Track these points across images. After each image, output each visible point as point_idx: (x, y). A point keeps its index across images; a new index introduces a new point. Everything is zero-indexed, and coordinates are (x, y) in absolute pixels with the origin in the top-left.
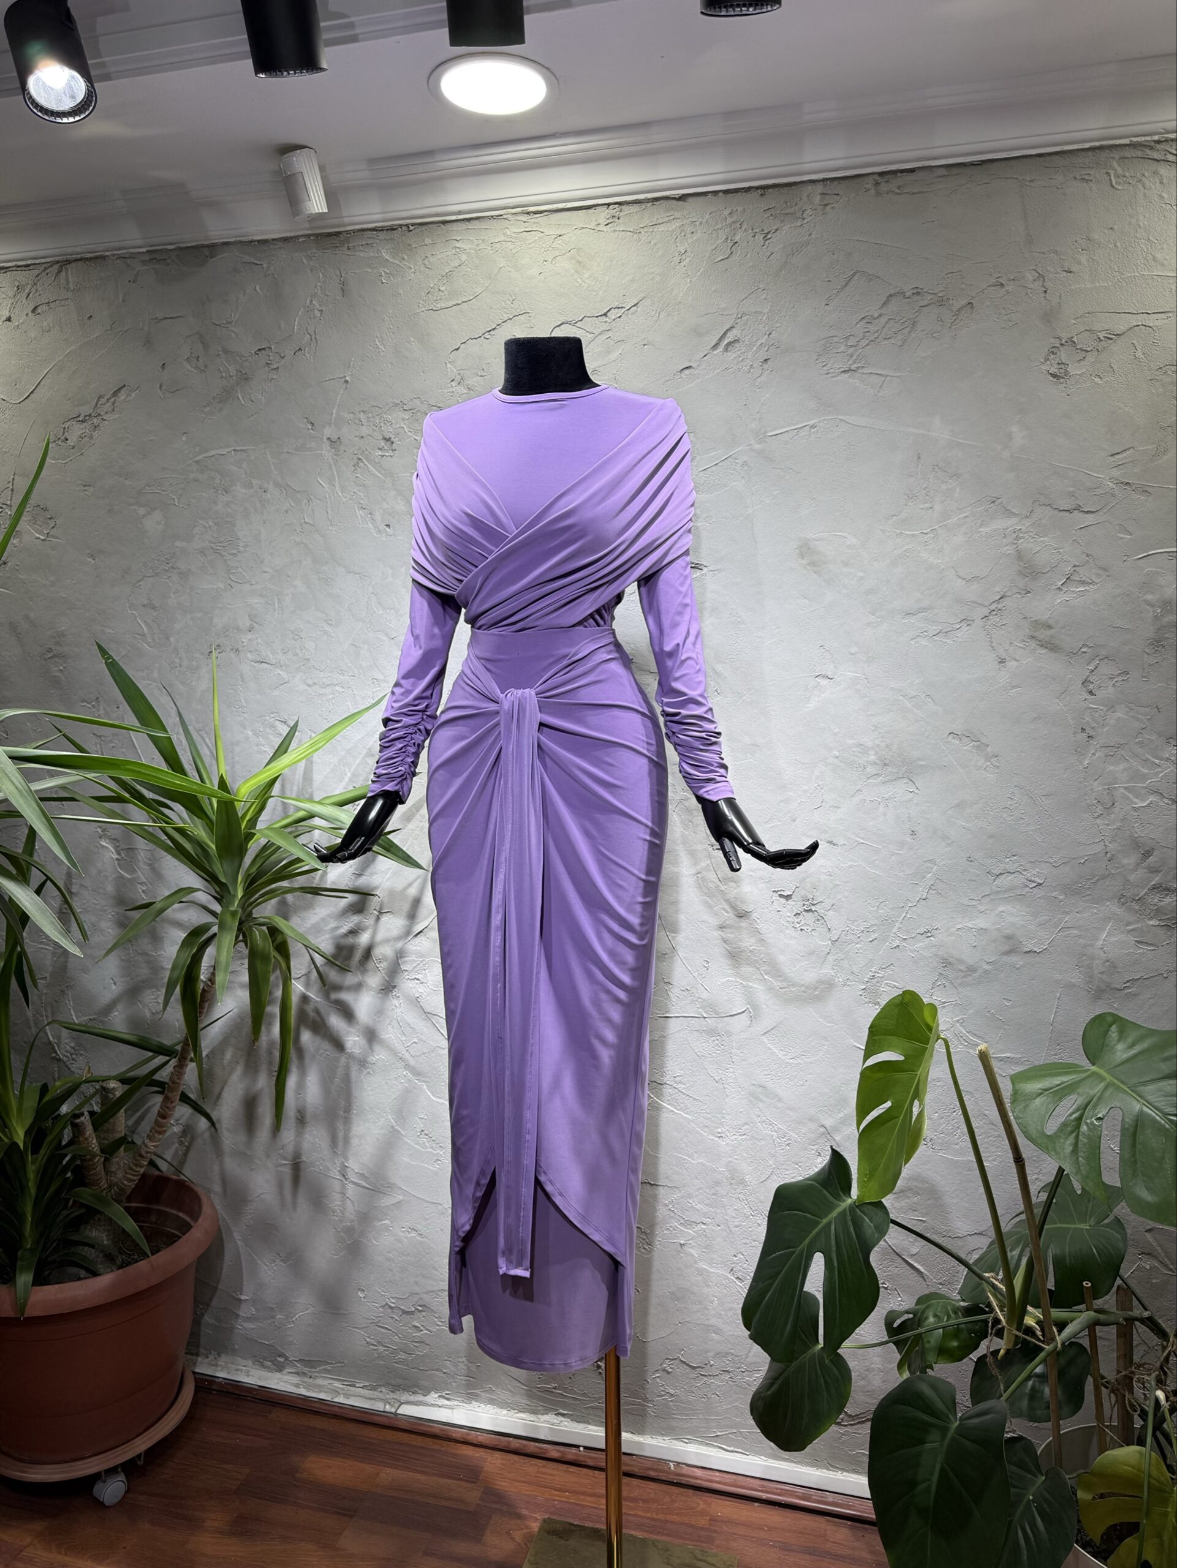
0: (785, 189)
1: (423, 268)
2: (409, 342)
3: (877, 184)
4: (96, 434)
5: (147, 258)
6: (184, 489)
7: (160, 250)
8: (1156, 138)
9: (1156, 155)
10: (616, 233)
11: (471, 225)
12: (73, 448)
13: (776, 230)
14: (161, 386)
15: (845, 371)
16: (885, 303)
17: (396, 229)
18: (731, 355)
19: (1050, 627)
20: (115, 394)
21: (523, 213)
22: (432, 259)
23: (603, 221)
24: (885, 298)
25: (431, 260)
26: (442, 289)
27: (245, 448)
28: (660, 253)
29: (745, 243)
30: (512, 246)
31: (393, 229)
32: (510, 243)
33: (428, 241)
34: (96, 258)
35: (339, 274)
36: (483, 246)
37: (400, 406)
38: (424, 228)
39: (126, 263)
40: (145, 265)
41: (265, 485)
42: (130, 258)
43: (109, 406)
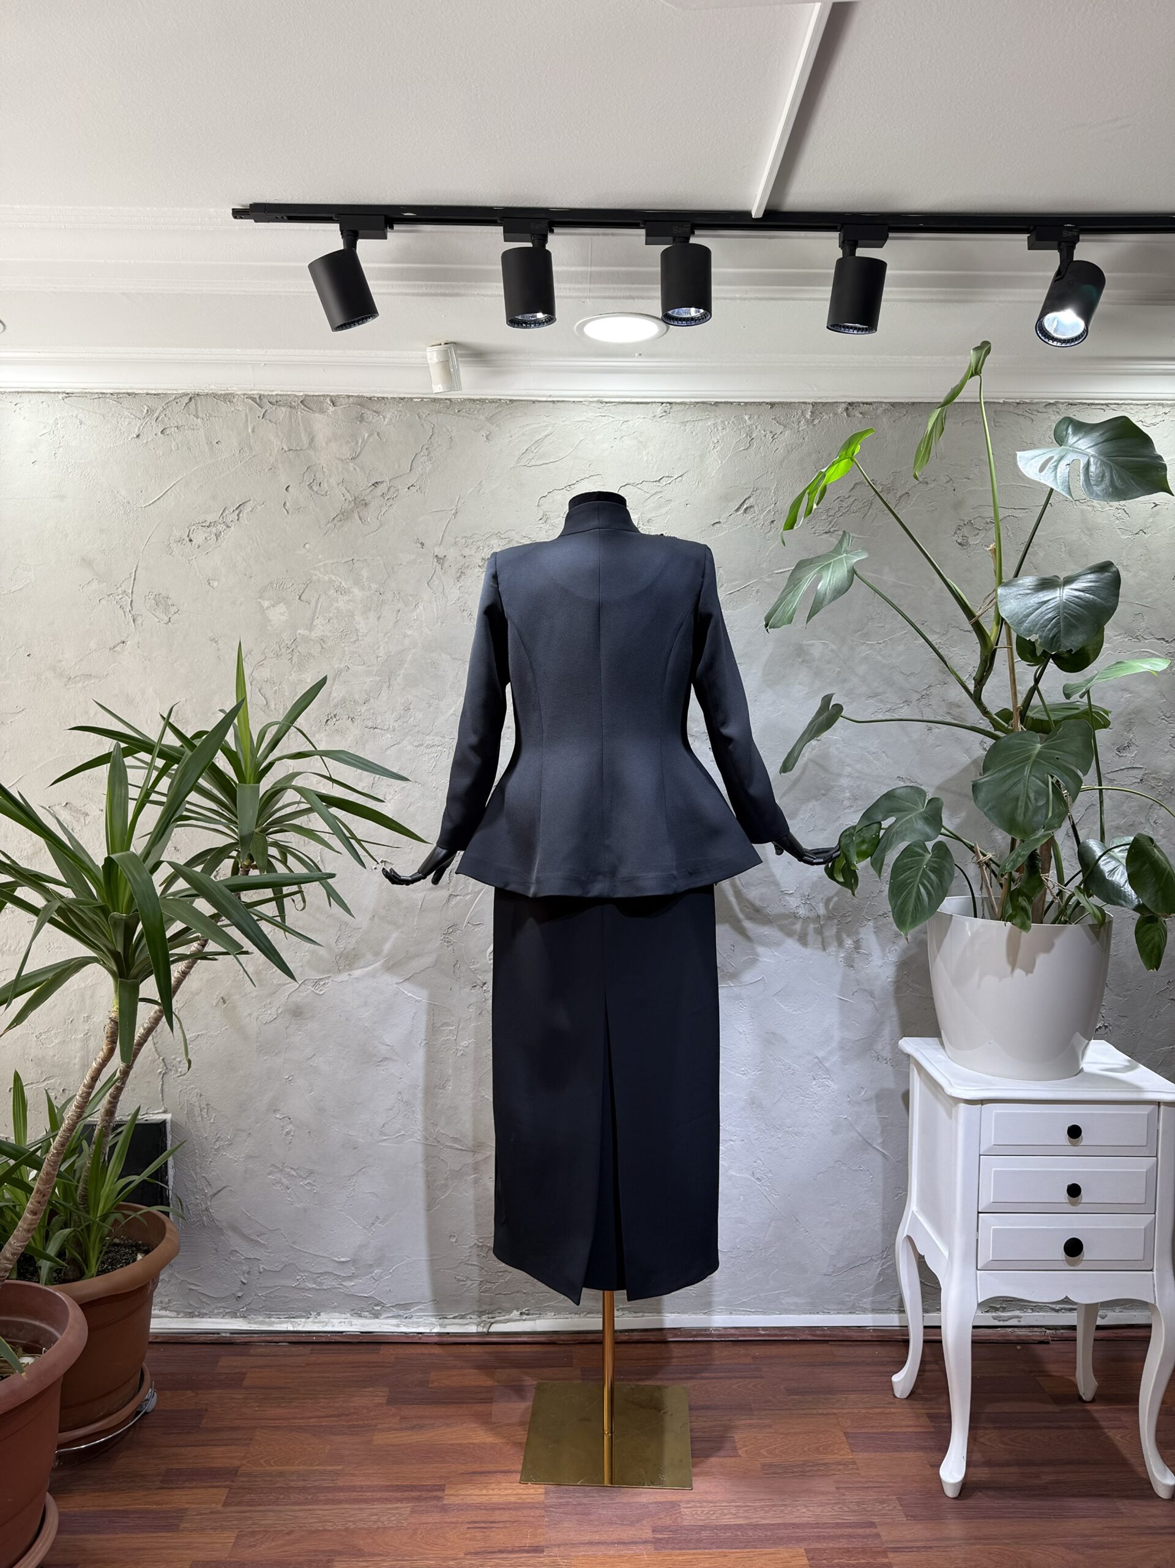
1: (519, 434)
2: (507, 488)
4: (221, 538)
5: (273, 400)
9: (1017, 411)
10: (668, 424)
12: (199, 547)
14: (284, 504)
20: (239, 507)
21: (596, 402)
23: (658, 414)
25: (526, 428)
26: (534, 451)
27: (362, 559)
28: (699, 441)
29: (759, 440)
30: (590, 426)
32: (587, 424)
33: (522, 413)
34: (226, 395)
36: (567, 422)
38: (519, 404)
39: (256, 402)
40: (273, 404)
41: (381, 589)
42: (259, 398)
43: (234, 516)
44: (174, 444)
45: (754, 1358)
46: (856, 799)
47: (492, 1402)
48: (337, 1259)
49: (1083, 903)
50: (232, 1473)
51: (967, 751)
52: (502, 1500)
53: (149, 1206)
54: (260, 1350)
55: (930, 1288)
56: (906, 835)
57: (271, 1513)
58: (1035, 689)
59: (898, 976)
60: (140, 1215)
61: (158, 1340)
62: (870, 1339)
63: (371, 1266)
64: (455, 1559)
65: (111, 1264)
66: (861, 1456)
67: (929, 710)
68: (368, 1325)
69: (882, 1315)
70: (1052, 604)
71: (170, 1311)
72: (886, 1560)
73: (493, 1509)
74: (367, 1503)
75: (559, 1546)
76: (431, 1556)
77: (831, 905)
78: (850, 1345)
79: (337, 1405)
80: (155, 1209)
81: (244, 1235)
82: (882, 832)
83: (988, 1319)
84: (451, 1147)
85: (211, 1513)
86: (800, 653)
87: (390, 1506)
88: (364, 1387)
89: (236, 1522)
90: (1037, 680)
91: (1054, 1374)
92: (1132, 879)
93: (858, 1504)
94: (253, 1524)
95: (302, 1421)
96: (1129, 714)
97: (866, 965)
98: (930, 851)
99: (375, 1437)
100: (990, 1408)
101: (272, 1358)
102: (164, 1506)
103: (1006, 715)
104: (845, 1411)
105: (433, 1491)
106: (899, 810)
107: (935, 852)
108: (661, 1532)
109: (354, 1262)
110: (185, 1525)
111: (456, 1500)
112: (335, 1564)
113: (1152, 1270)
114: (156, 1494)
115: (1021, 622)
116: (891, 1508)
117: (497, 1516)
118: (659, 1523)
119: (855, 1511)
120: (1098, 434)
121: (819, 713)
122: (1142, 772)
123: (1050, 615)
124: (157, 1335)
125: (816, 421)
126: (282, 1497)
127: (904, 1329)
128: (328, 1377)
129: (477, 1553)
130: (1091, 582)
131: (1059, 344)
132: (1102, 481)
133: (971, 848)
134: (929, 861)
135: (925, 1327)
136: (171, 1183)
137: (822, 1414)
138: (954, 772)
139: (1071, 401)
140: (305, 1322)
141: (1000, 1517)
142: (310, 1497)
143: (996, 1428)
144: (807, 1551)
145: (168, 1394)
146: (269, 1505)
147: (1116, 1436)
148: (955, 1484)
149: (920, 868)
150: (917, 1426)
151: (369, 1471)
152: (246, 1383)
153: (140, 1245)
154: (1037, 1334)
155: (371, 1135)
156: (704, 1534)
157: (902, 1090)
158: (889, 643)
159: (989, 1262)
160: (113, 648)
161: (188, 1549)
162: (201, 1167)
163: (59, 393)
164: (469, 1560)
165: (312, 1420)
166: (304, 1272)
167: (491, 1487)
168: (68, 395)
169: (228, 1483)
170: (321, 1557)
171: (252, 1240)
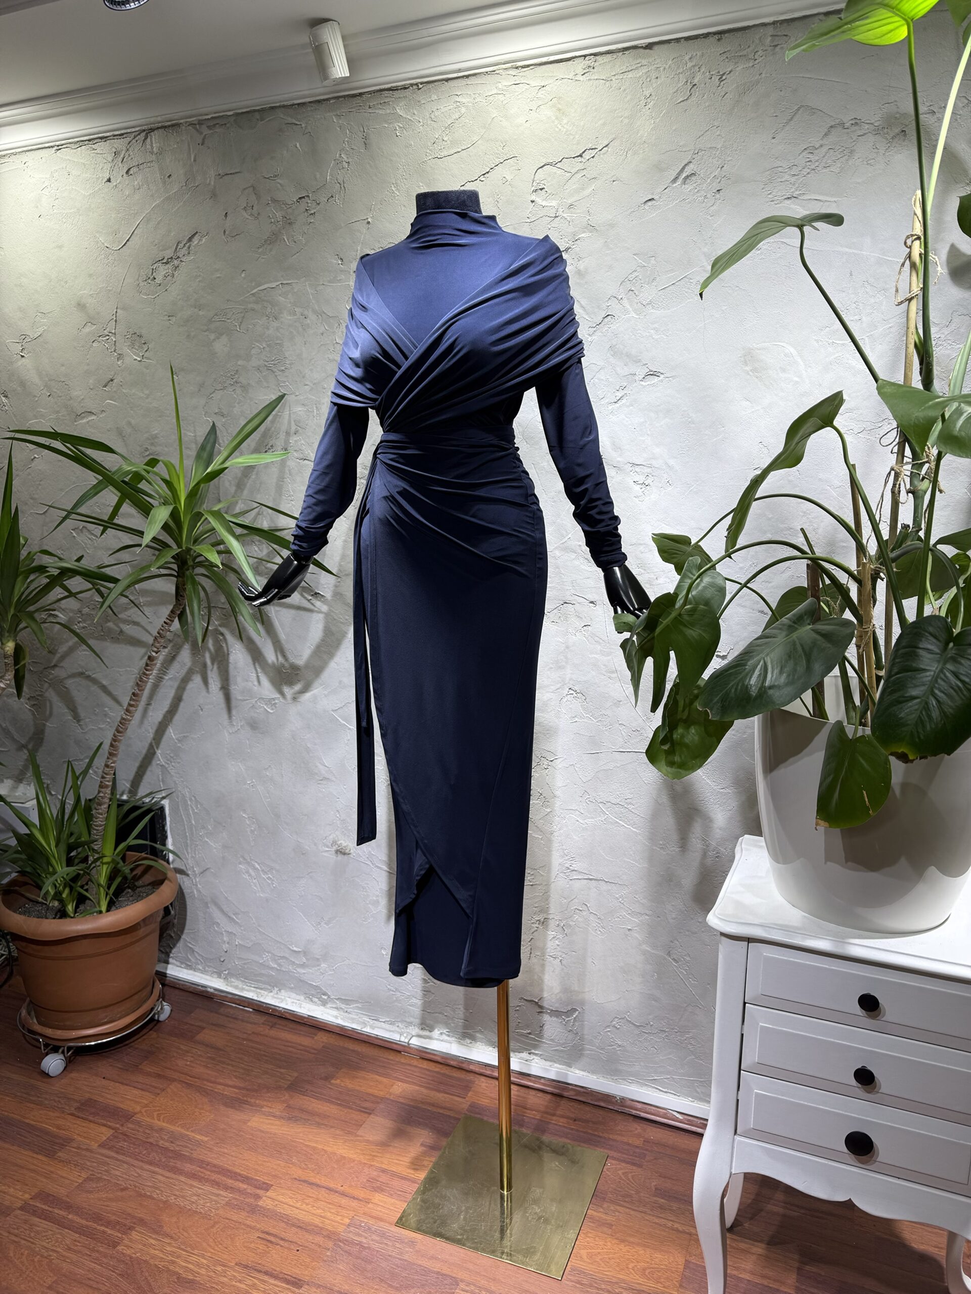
0: (740, 33)
1: (429, 122)
4: (176, 273)
5: (212, 123)
6: (243, 317)
7: (222, 116)
10: (592, 82)
11: (468, 81)
12: (160, 285)
13: (730, 72)
14: (225, 232)
17: (408, 88)
18: (688, 187)
20: (190, 239)
21: (512, 68)
22: (437, 113)
23: (580, 71)
24: (826, 130)
26: (445, 139)
27: (290, 282)
28: (629, 98)
29: (703, 85)
30: (504, 99)
31: (405, 88)
32: (502, 96)
33: (434, 97)
34: (173, 126)
35: (362, 129)
36: (479, 99)
38: (430, 86)
39: (196, 129)
40: (211, 129)
41: (306, 312)
42: (199, 124)
43: (184, 251)
44: (136, 183)
45: (647, 1141)
47: (370, 1114)
48: (291, 948)
50: (128, 1117)
52: (308, 1218)
57: (125, 1166)
63: (318, 959)
64: (224, 1266)
68: (315, 1011)
71: (176, 960)
74: (200, 1181)
76: (209, 1254)
79: (248, 1078)
81: (223, 911)
85: (87, 1150)
87: (215, 1191)
88: (280, 1068)
89: (95, 1164)
94: (106, 1171)
95: (211, 1085)
99: (254, 1118)
102: (61, 1131)
105: (258, 1188)
109: (305, 953)
110: (61, 1154)
111: (270, 1205)
112: (134, 1233)
114: (64, 1118)
117: (290, 1233)
126: (145, 1152)
128: (260, 1050)
129: (246, 1267)
140: (267, 995)
142: (163, 1160)
146: (130, 1156)
151: (226, 1151)
152: (199, 1037)
155: (315, 844)
160: (105, 386)
161: (46, 1177)
162: (191, 849)
163: (52, 147)
164: (235, 1271)
165: (219, 1087)
166: (268, 952)
167: (307, 1201)
168: (59, 148)
169: (118, 1126)
170: (128, 1222)
171: (229, 917)
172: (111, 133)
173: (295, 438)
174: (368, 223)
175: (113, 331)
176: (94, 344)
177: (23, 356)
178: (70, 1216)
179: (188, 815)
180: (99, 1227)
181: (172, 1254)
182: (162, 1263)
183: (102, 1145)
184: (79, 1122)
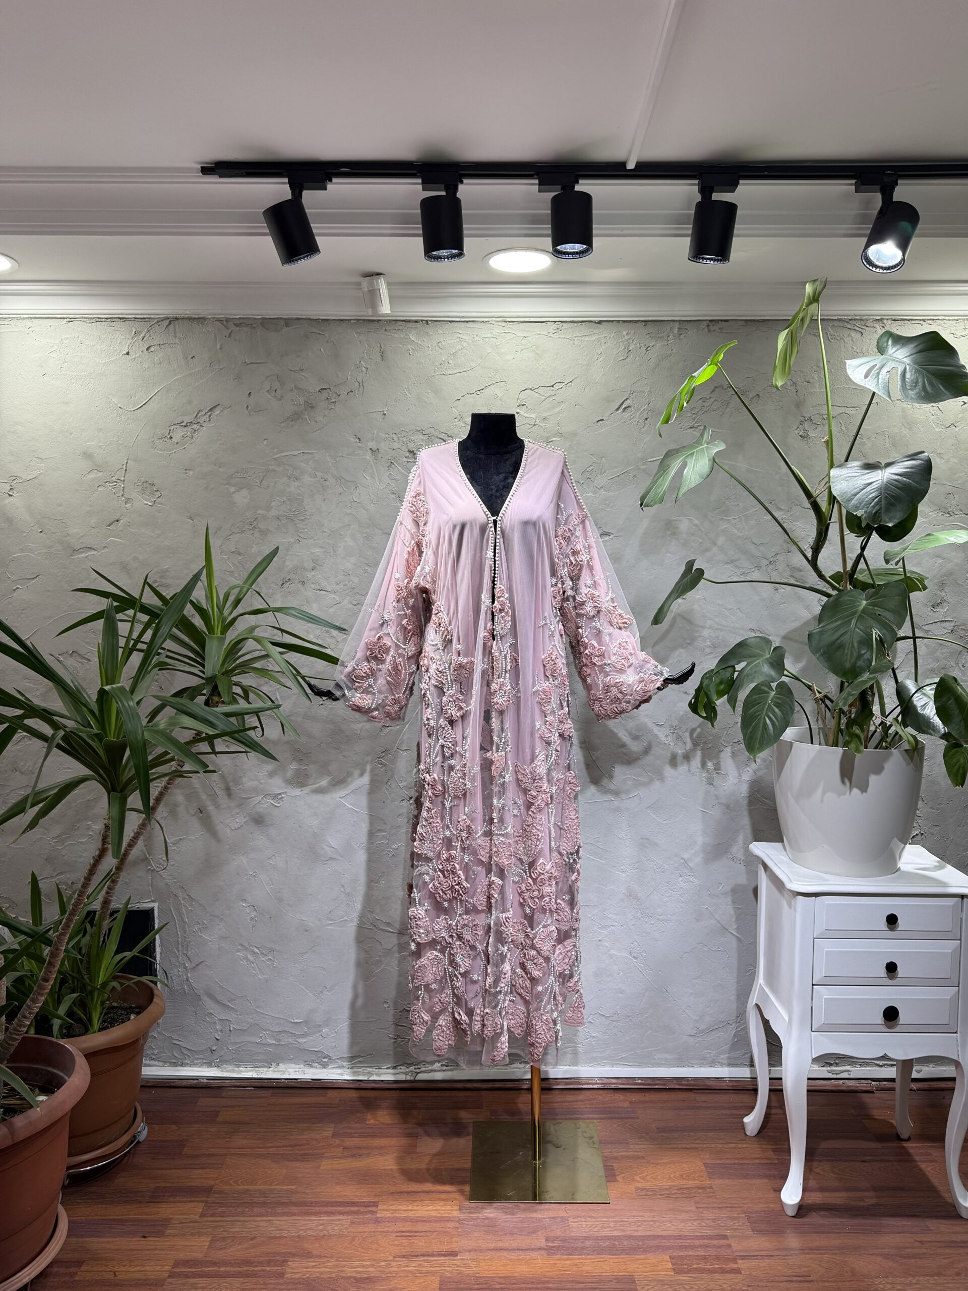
0: (658, 323)
1: (437, 348)
2: (428, 393)
3: (708, 326)
4: (195, 436)
5: (237, 322)
6: (264, 476)
7: (249, 318)
8: (850, 318)
9: (849, 326)
10: (560, 340)
11: (467, 325)
12: (177, 443)
13: (653, 346)
14: (247, 407)
15: (691, 428)
16: (712, 391)
17: (420, 322)
18: (627, 414)
19: (801, 571)
20: (211, 410)
21: (504, 321)
23: (551, 331)
25: (443, 344)
26: (450, 362)
27: (311, 452)
28: (586, 353)
29: (635, 352)
30: (496, 341)
31: (418, 322)
32: (493, 339)
33: (440, 331)
34: (198, 318)
35: (379, 346)
36: (477, 339)
37: (422, 431)
38: (437, 323)
39: (223, 324)
40: (237, 325)
41: (326, 476)
42: (226, 321)
43: (206, 418)
44: (157, 359)
45: (631, 1103)
46: (715, 647)
48: (292, 1020)
49: (900, 732)
50: (207, 1191)
51: (807, 607)
52: (424, 1214)
53: (139, 976)
54: (230, 1093)
55: (774, 1045)
56: (754, 677)
57: (239, 1223)
58: (861, 556)
59: (750, 792)
60: (134, 983)
61: (149, 1085)
62: (726, 1088)
63: (320, 1026)
64: (386, 1261)
65: (110, 1023)
66: (718, 1182)
67: (775, 573)
68: (318, 1074)
69: (736, 1069)
70: (874, 486)
71: (158, 1061)
72: (735, 1266)
73: (417, 1221)
74: (315, 1215)
75: (470, 1251)
76: (367, 1258)
77: (695, 735)
78: (710, 1093)
79: (292, 1137)
80: (145, 979)
81: (218, 1001)
82: (736, 674)
83: (822, 1072)
84: (383, 930)
85: (190, 1222)
86: (669, 528)
87: (334, 1218)
88: (314, 1123)
89: (209, 1230)
90: (863, 549)
91: (877, 1117)
92: (940, 712)
93: (714, 1220)
94: (224, 1231)
95: (263, 1150)
96: (942, 576)
97: (724, 783)
98: (774, 689)
99: (323, 1163)
100: (825, 1145)
101: (239, 1100)
103: (837, 577)
104: (705, 1146)
105: (369, 1207)
106: (750, 656)
107: (779, 690)
108: (553, 1241)
109: (306, 1022)
110: (169, 1231)
111: (388, 1214)
112: (289, 1263)
113: (956, 1033)
114: (146, 1207)
115: (849, 500)
116: (740, 1224)
117: (420, 1227)
118: (551, 1234)
119: (710, 1226)
120: (912, 346)
121: (684, 575)
122: (952, 624)
123: (873, 495)
124: (148, 1080)
125: (682, 337)
126: (247, 1210)
127: (754, 1079)
128: (285, 1115)
129: (403, 1256)
130: (907, 468)
131: (881, 271)
132: (916, 386)
133: (809, 687)
134: (774, 697)
135: (771, 1079)
136: (158, 958)
137: (686, 1148)
138: (796, 625)
139: (894, 318)
140: (267, 1071)
141: (829, 1233)
142: (269, 1210)
143: (829, 1161)
144: (672, 1258)
145: (156, 1127)
146: (237, 1216)
147: (927, 1168)
148: (793, 1205)
149: (766, 703)
150: (762, 1159)
151: (318, 1190)
153: (133, 1008)
154: (864, 1085)
155: (320, 920)
156: (588, 1243)
157: (753, 886)
158: (743, 518)
159: (821, 1026)
160: (109, 525)
161: (171, 1250)
162: (182, 946)
163: (64, 318)
164: (397, 1261)
165: (271, 1149)
166: (265, 1030)
167: (416, 1204)
168: (71, 320)
169: (204, 1199)
170: (278, 1258)
171: (224, 1005)
172: (133, 316)
173: (313, 573)
174: (385, 414)
175: (122, 479)
176: (99, 489)
177: (10, 495)
178: (222, 1269)
179: (181, 915)
180: (256, 1269)
181: (336, 1266)
182: (334, 1274)
183: (202, 1215)
184: (163, 1205)
